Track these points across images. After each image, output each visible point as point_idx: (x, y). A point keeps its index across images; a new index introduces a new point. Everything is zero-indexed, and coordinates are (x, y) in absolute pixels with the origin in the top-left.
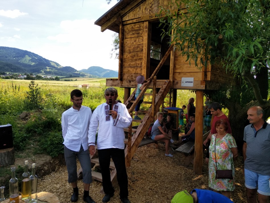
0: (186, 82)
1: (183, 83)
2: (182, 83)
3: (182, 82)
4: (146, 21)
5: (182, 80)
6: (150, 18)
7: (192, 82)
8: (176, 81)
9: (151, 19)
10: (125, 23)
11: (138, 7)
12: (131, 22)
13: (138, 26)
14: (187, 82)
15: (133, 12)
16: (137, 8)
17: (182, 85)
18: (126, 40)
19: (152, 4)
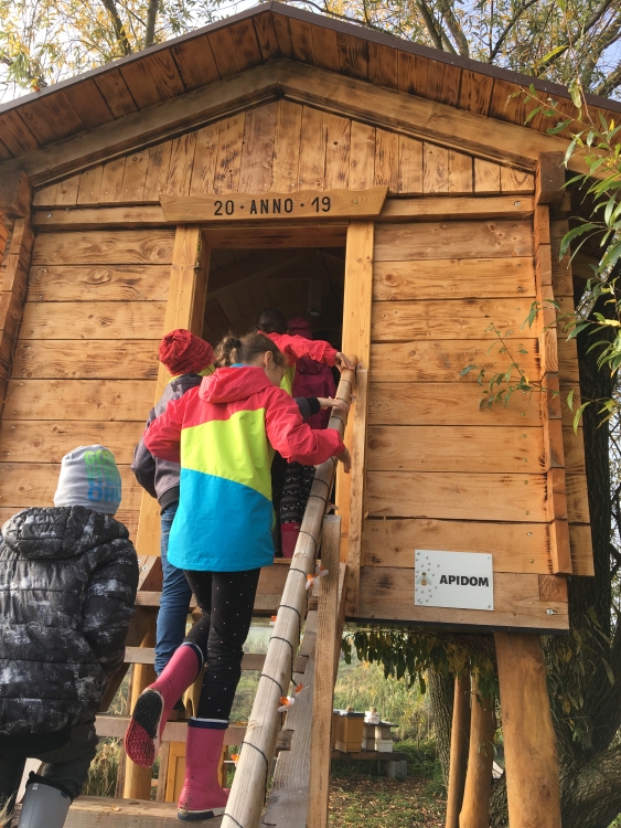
0: (443, 580)
1: (424, 583)
2: (418, 586)
3: (418, 576)
4: (187, 226)
5: (417, 566)
6: (216, 214)
7: (484, 582)
8: (378, 573)
9: (225, 217)
10: (50, 219)
11: (145, 155)
12: (90, 217)
13: (136, 246)
14: (452, 579)
15: (114, 169)
16: (139, 155)
17: (417, 595)
18: (43, 307)
19: (232, 149)
